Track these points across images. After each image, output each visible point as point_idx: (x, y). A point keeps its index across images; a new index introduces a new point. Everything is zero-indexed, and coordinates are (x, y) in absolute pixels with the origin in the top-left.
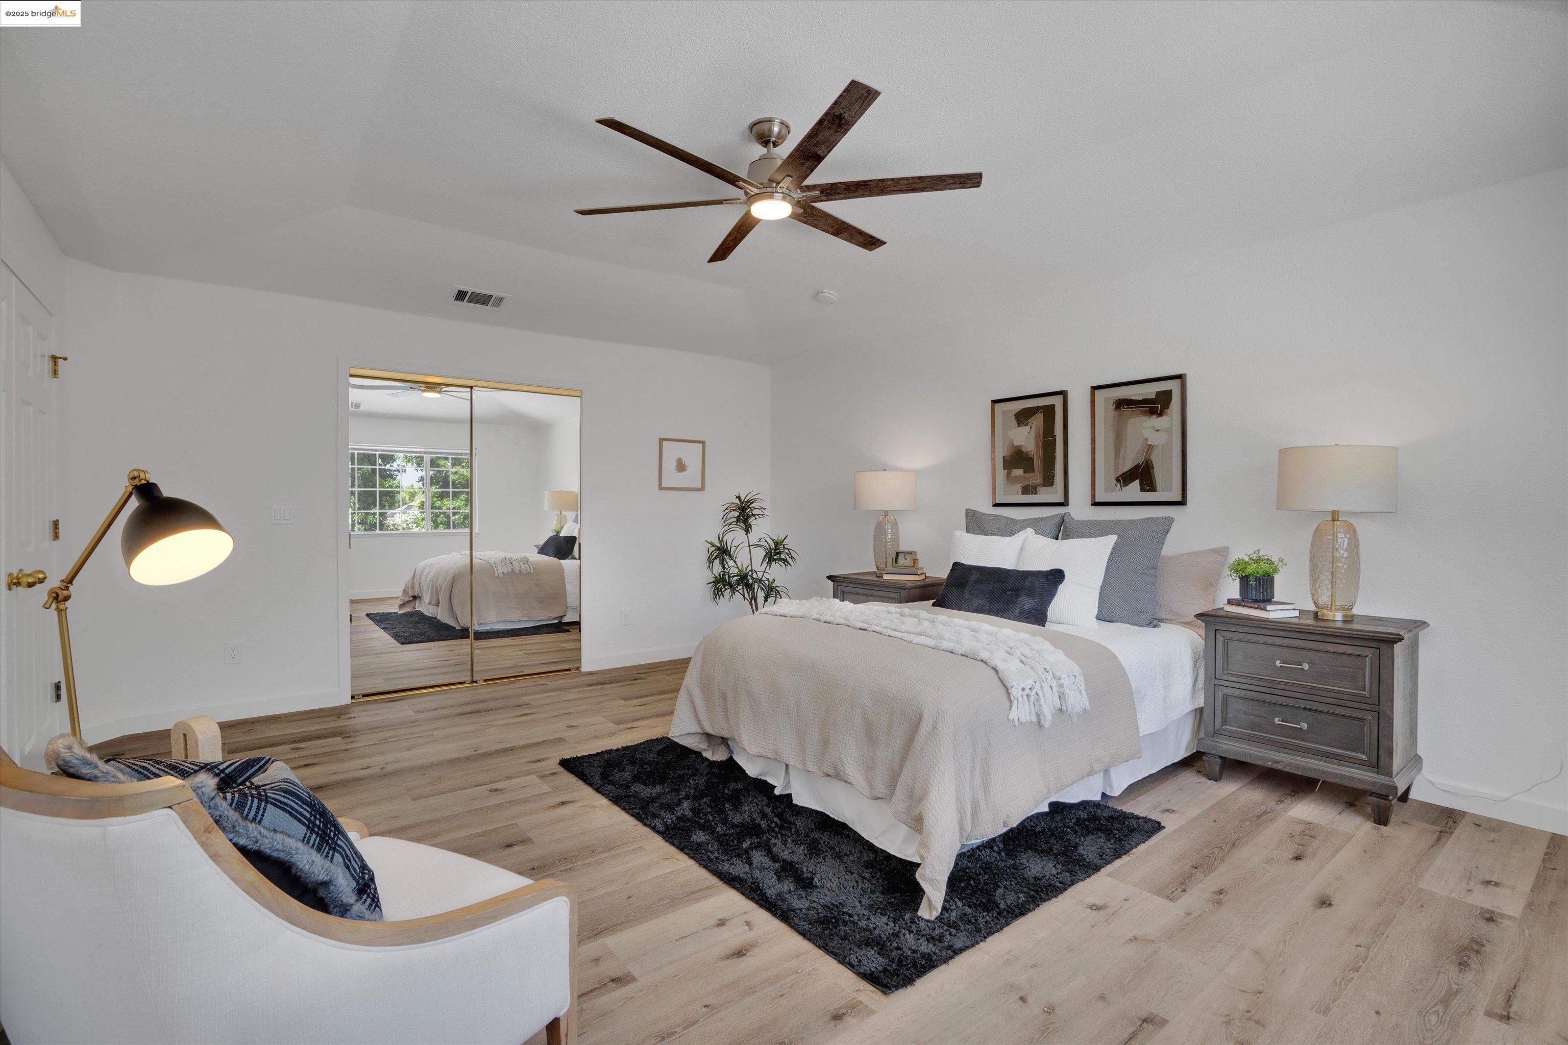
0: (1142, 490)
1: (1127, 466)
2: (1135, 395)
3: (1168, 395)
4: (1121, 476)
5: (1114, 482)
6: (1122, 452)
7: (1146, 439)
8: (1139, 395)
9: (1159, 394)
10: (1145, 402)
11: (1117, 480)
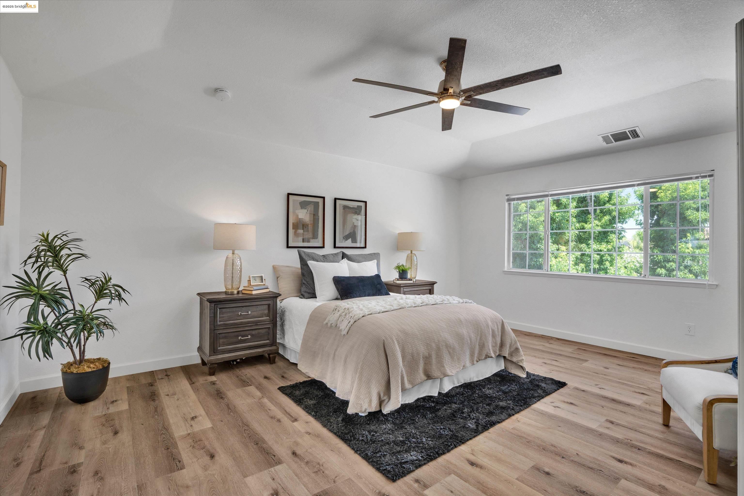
0: (352, 242)
1: (347, 233)
2: (350, 205)
3: (360, 207)
4: (345, 236)
5: (342, 238)
6: (345, 227)
7: (354, 223)
8: (352, 205)
9: (358, 206)
10: (353, 208)
11: (344, 238)
